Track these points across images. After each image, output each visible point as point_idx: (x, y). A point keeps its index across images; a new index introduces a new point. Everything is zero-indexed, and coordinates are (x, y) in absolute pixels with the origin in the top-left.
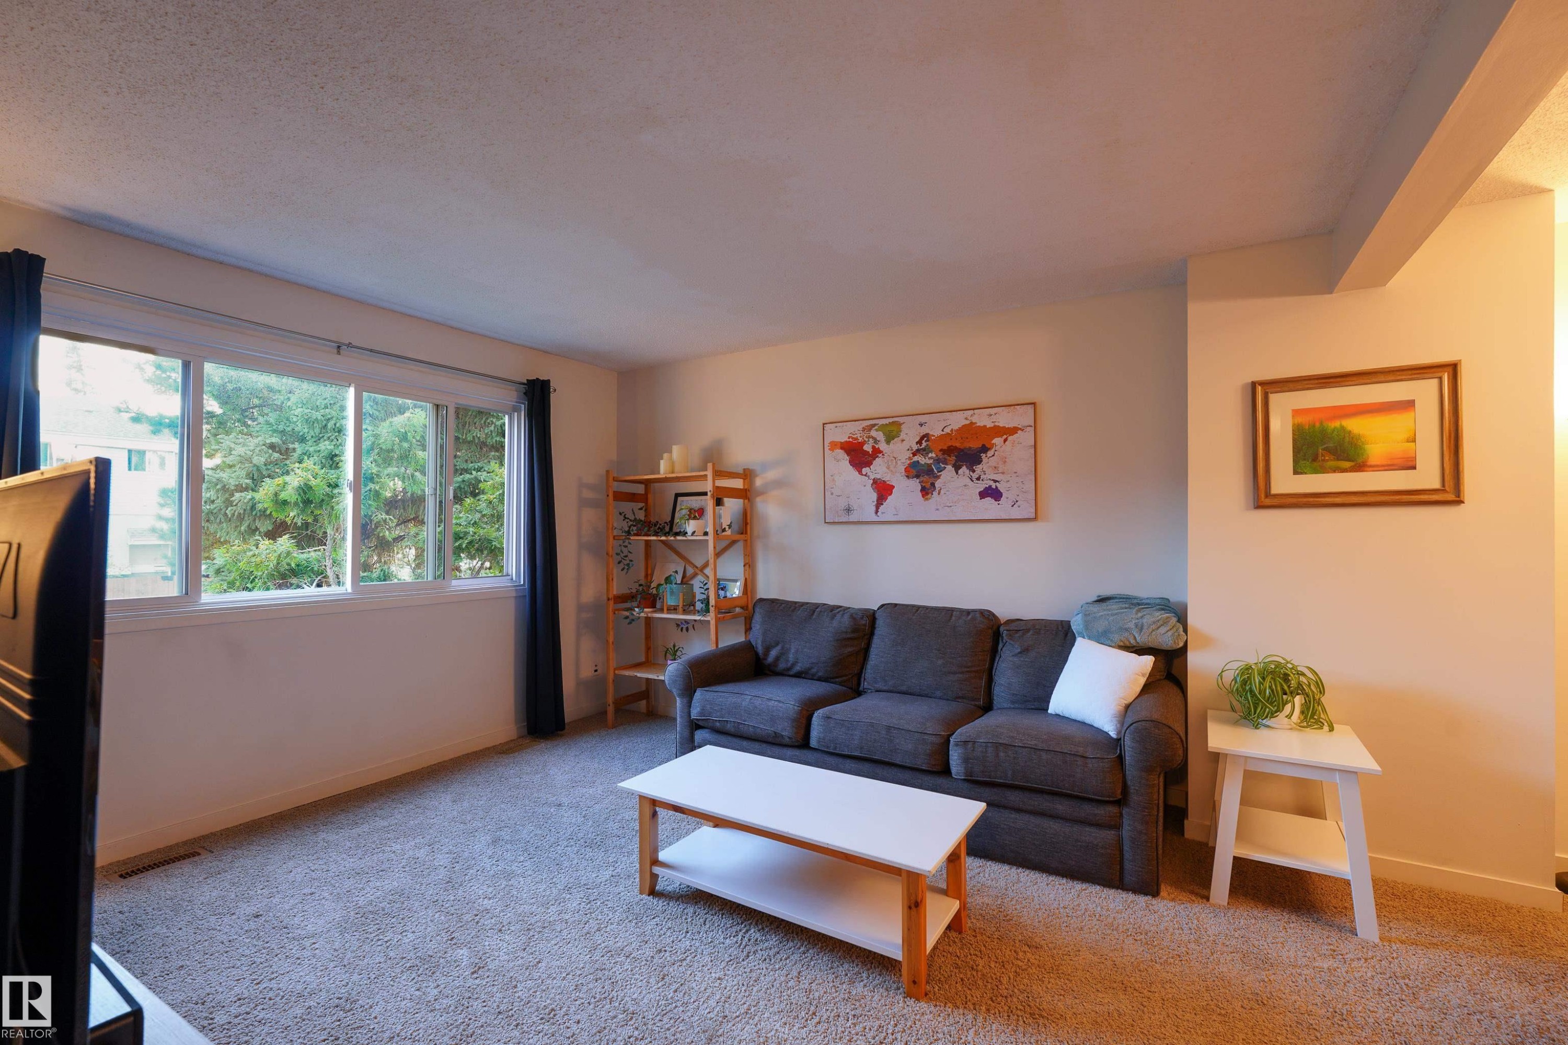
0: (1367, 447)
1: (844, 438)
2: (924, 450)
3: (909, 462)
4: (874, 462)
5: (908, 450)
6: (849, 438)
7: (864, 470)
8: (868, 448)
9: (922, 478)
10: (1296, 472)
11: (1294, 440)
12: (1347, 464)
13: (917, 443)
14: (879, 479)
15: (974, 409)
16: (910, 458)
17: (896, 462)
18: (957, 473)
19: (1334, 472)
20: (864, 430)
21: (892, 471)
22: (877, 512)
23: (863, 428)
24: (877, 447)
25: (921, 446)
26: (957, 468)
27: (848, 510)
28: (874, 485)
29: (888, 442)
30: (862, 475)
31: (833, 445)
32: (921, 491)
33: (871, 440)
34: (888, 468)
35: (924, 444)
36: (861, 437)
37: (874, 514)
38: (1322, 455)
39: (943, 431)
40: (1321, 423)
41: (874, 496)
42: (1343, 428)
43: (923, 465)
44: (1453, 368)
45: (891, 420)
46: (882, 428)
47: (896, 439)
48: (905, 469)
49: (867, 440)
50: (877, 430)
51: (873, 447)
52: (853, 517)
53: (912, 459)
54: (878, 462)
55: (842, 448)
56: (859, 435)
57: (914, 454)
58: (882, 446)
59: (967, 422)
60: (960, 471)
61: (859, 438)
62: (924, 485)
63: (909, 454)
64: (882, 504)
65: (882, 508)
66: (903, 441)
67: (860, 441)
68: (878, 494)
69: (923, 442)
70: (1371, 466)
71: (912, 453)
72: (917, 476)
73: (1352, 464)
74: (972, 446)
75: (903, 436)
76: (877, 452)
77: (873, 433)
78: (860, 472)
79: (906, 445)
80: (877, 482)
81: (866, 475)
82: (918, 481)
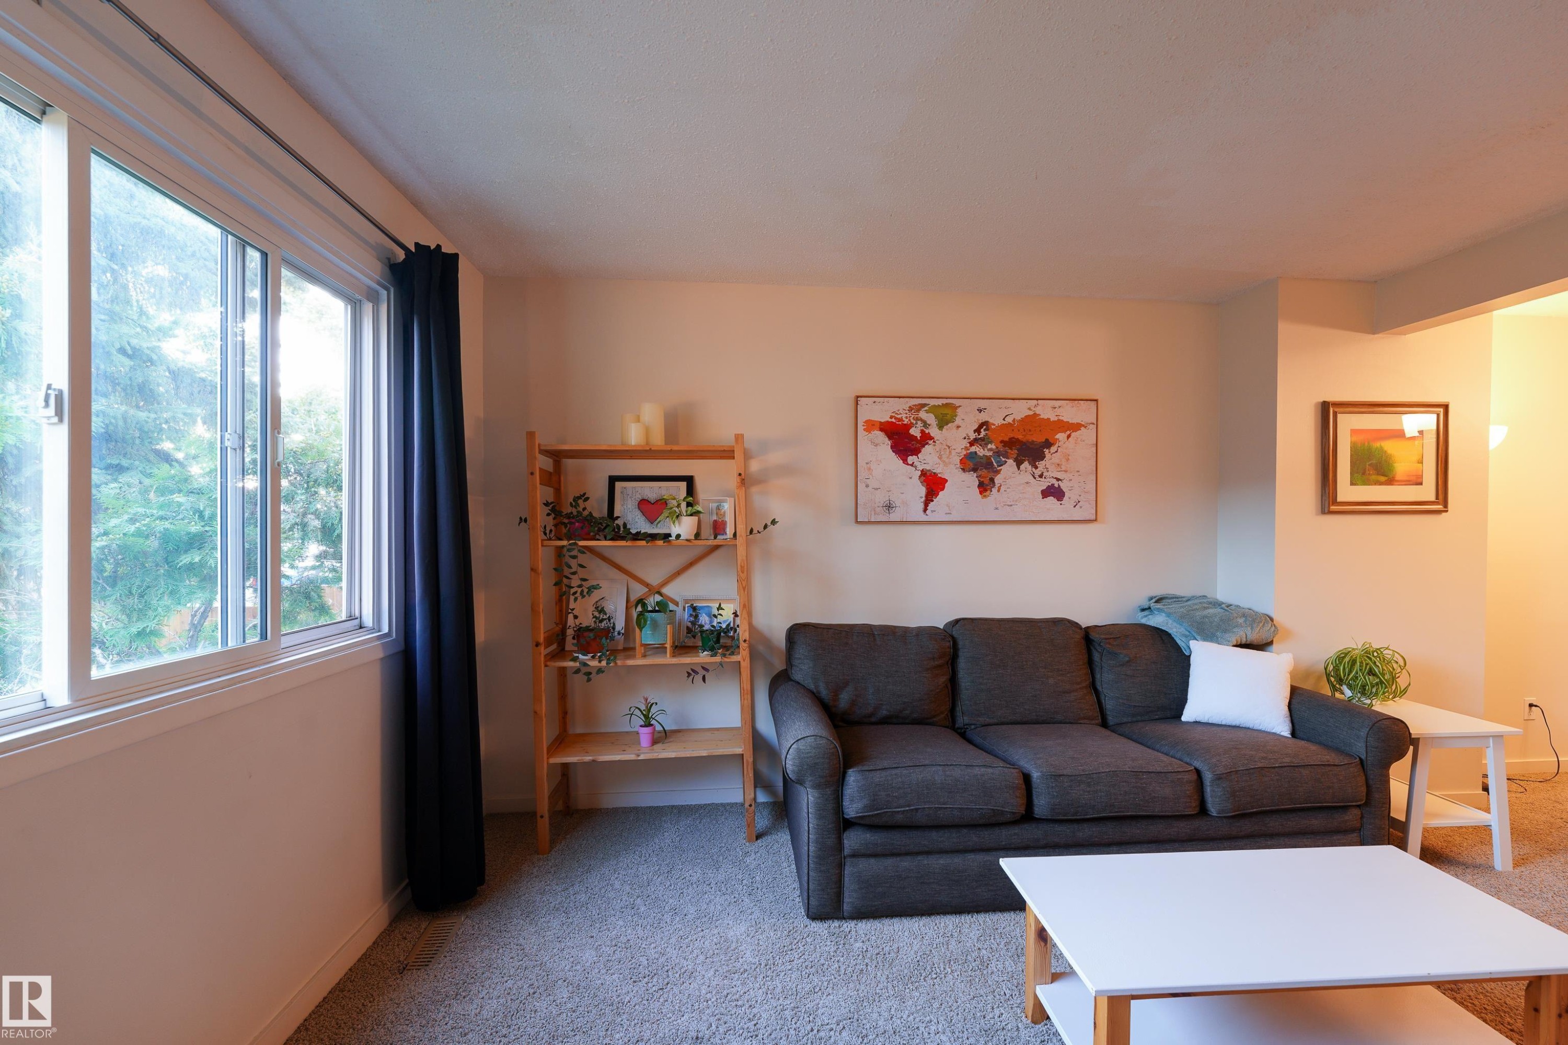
0: (1395, 465)
1: (885, 418)
2: (982, 439)
3: (965, 453)
4: (923, 450)
5: (965, 438)
6: (891, 417)
7: (911, 459)
8: (915, 432)
9: (980, 473)
10: (1352, 484)
11: (1351, 456)
12: (1383, 479)
13: (975, 431)
14: (929, 471)
15: (1037, 399)
16: (966, 448)
17: (950, 452)
18: (1019, 468)
19: (1375, 484)
20: (911, 409)
21: (944, 462)
22: (925, 510)
23: (910, 407)
24: (927, 431)
25: (979, 435)
26: (1019, 463)
27: (889, 507)
28: (923, 478)
29: (941, 427)
30: (908, 464)
31: (870, 425)
32: (979, 486)
33: (919, 422)
34: (940, 457)
35: (983, 433)
36: (906, 418)
37: (922, 513)
38: (1368, 470)
39: (1004, 419)
40: (1369, 443)
41: (923, 491)
42: (1381, 447)
43: (981, 458)
44: (1446, 407)
45: (945, 401)
46: (933, 410)
47: (950, 425)
48: (961, 460)
49: (915, 422)
50: (927, 412)
51: (922, 432)
52: (894, 517)
53: (969, 450)
54: (927, 450)
55: (881, 430)
56: (905, 415)
57: (972, 444)
58: (934, 431)
59: (1031, 413)
60: (1022, 467)
61: (904, 419)
62: (982, 480)
63: (965, 443)
64: (933, 501)
65: (931, 506)
66: (958, 427)
67: (905, 423)
68: (927, 489)
69: (982, 430)
70: (1398, 481)
71: (969, 443)
72: (975, 470)
73: (1386, 478)
74: (1034, 439)
75: (958, 421)
76: (926, 438)
77: (923, 414)
78: (905, 461)
79: (962, 433)
80: (926, 473)
81: (912, 465)
82: (975, 475)
